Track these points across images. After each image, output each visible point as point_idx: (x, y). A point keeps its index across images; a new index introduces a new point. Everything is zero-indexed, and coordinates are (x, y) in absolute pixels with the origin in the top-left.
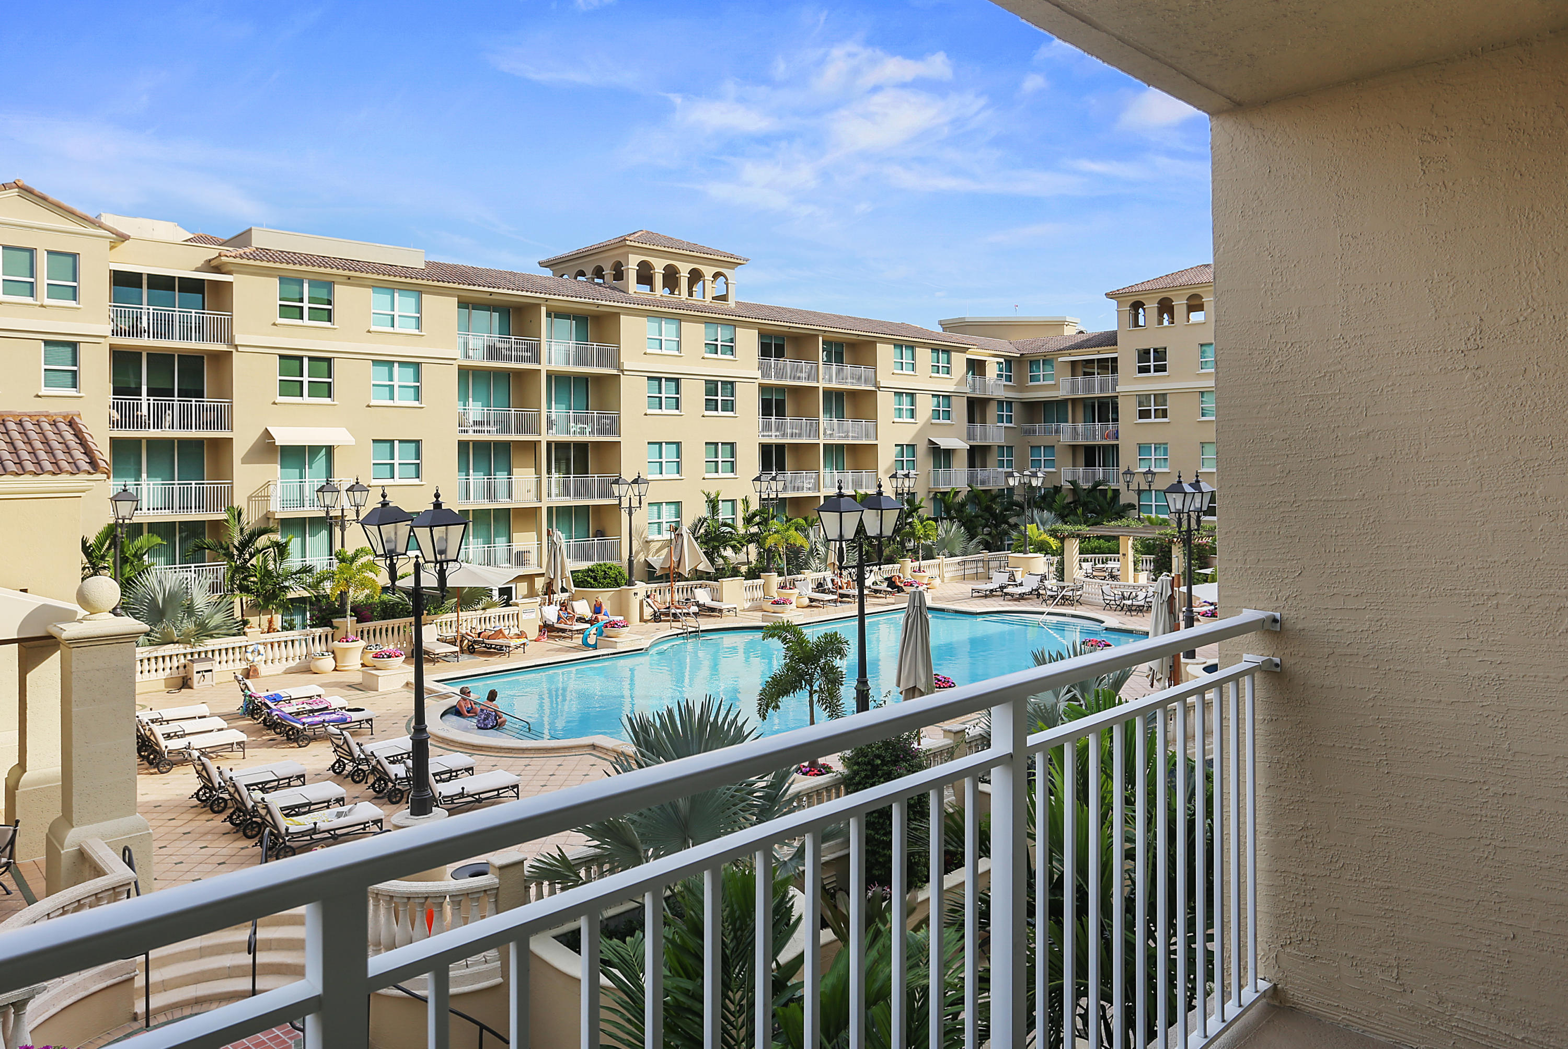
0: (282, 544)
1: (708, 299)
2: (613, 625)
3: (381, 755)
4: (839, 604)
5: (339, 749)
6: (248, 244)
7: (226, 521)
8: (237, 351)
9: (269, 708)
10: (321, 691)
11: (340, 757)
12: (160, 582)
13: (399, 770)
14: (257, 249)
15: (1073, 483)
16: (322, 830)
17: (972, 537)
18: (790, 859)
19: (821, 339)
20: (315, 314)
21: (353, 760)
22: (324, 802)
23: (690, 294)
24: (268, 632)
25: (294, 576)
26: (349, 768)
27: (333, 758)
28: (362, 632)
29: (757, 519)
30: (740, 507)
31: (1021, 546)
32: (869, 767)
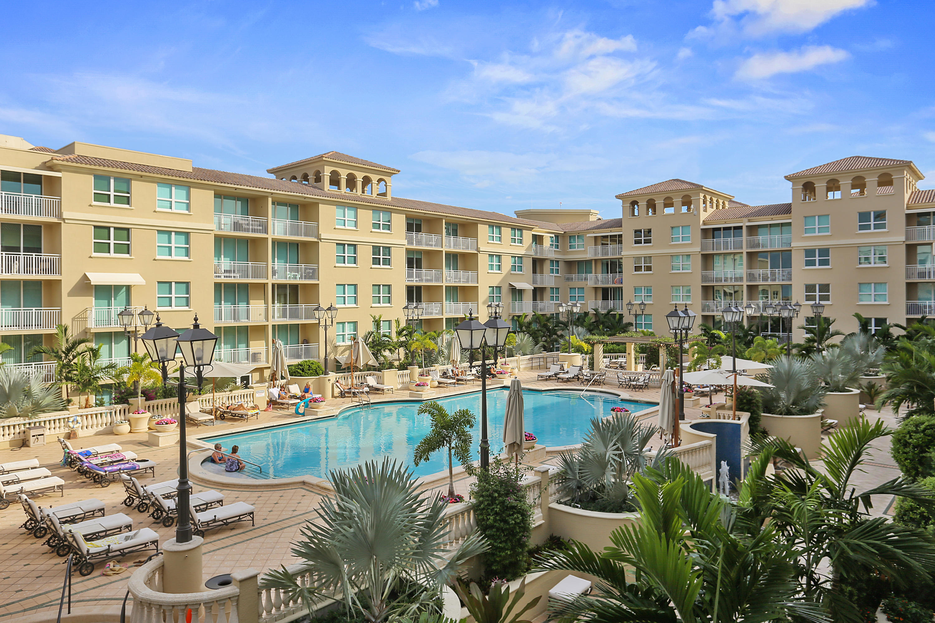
0: (95, 350)
1: (374, 195)
2: (315, 400)
3: (158, 494)
4: (456, 385)
5: (129, 490)
6: (72, 152)
7: (57, 334)
8: (65, 222)
9: (81, 461)
10: (119, 447)
11: (130, 494)
12: (7, 376)
13: (171, 504)
14: (78, 156)
15: (596, 310)
16: (113, 550)
17: (537, 343)
18: (444, 569)
19: (444, 221)
20: (118, 199)
21: (139, 497)
22: (118, 528)
23: (363, 192)
24: (86, 407)
25: (104, 370)
26: (136, 502)
27: (126, 495)
28: (149, 407)
29: (404, 332)
30: (394, 325)
31: (566, 349)
32: (490, 498)
